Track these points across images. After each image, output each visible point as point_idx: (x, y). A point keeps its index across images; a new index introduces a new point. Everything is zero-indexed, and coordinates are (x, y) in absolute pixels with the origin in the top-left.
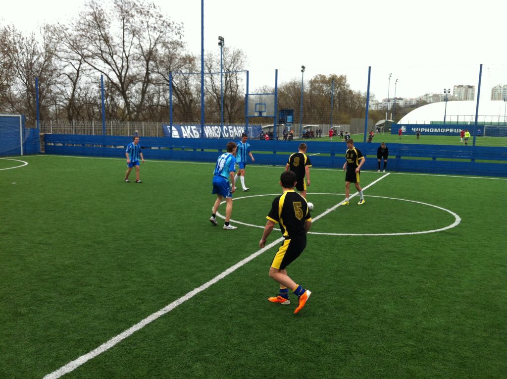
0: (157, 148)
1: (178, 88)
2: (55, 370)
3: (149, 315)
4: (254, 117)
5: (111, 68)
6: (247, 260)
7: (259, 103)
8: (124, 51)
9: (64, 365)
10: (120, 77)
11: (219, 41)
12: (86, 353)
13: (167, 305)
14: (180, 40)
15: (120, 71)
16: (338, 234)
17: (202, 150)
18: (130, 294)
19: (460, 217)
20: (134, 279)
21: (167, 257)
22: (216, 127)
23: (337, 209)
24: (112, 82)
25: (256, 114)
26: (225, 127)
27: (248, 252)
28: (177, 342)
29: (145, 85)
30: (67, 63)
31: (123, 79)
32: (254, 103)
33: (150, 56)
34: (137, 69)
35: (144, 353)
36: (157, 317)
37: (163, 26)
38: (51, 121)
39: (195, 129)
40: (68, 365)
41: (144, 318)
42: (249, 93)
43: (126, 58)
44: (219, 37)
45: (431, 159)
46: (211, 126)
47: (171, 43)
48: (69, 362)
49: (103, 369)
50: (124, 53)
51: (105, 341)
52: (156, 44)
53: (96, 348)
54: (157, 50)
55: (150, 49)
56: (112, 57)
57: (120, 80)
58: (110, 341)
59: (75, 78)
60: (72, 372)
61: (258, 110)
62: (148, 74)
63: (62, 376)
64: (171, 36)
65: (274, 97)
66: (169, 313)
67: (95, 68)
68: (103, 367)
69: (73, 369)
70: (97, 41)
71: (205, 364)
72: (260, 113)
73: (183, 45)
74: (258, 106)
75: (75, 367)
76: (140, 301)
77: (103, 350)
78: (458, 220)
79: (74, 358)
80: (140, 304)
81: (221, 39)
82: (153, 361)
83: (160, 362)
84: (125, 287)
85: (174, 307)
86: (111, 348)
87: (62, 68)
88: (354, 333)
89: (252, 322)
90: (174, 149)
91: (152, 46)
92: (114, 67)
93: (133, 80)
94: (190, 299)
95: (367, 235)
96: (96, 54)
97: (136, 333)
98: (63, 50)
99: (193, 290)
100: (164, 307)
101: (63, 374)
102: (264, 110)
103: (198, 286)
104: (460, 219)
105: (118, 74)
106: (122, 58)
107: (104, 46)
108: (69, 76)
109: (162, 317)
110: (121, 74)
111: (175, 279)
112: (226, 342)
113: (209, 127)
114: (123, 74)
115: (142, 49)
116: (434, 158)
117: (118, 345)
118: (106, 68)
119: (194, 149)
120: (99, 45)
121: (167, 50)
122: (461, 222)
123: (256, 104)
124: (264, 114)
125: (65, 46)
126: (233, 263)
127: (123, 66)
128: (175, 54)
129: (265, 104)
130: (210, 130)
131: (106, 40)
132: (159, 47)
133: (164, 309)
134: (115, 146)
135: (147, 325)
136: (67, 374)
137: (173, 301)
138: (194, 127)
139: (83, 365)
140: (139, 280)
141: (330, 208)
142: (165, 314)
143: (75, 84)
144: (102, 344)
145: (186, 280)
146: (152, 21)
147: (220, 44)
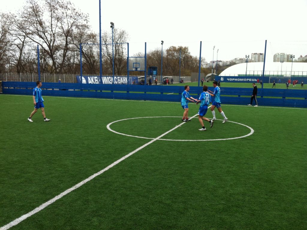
0: (73, 90)
1: (86, 53)
2: (6, 224)
3: (65, 190)
4: (133, 71)
5: (44, 41)
6: (127, 156)
7: (135, 62)
8: (52, 30)
9: (12, 221)
10: (49, 46)
11: (111, 25)
12: (26, 213)
13: (77, 184)
14: (87, 24)
15: (49, 43)
16: (182, 140)
17: (101, 91)
18: (54, 178)
19: (254, 129)
20: (57, 169)
21: (77, 155)
22: (110, 77)
23: (182, 125)
24: (45, 50)
25: (134, 69)
26: (115, 77)
27: (127, 152)
28: (83, 205)
29: (65, 52)
30: (16, 38)
31: (51, 47)
32: (133, 62)
33: (68, 33)
34: (60, 41)
35: (62, 212)
36: (70, 191)
37: (76, 16)
38: (6, 73)
39: (96, 79)
40: (14, 221)
41: (62, 192)
42: (129, 56)
43: (53, 35)
44: (111, 22)
45: (237, 96)
46: (107, 77)
47: (82, 26)
48: (15, 219)
49: (37, 223)
50: (52, 32)
51: (38, 206)
52: (72, 26)
53: (32, 210)
54: (72, 30)
55: (68, 29)
56: (44, 34)
57: (50, 48)
58: (41, 206)
59: (21, 47)
60: (16, 225)
61: (135, 66)
62: (67, 44)
63: (10, 228)
64: (81, 22)
65: (144, 60)
66: (78, 188)
67: (34, 41)
68: (37, 221)
69: (18, 223)
70: (35, 24)
71: (99, 218)
72: (136, 68)
73: (88, 27)
74: (135, 64)
75: (19, 222)
76: (60, 182)
77: (37, 212)
78: (252, 131)
79: (19, 216)
80: (60, 184)
81: (112, 24)
82: (67, 217)
83: (72, 218)
84: (51, 174)
85: (81, 185)
86: (42, 210)
87: (13, 40)
88: (189, 198)
89: (128, 193)
90: (84, 91)
91: (69, 28)
92: (46, 40)
93: (57, 48)
94: (91, 180)
95: (199, 140)
96: (34, 32)
97: (57, 201)
98: (13, 30)
99: (93, 174)
100: (75, 185)
101: (11, 226)
102: (138, 67)
103: (96, 172)
104: (254, 131)
105: (49, 45)
106: (51, 35)
107: (39, 28)
108: (17, 46)
109: (73, 191)
110: (50, 44)
111: (82, 169)
112: (112, 205)
113: (105, 77)
114: (51, 44)
115: (63, 29)
116: (239, 96)
117: (46, 208)
118: (41, 41)
119: (96, 91)
120: (36, 27)
121: (79, 30)
122: (254, 132)
123: (134, 63)
124: (139, 69)
125: (15, 28)
126: (118, 158)
127: (51, 40)
128: (84, 33)
129: (139, 63)
130: (106, 79)
131: (41, 24)
132: (74, 28)
133: (75, 186)
134: (47, 89)
135: (64, 196)
136: (13, 227)
137: (81, 181)
138: (96, 77)
139: (24, 221)
140: (60, 169)
141: (178, 125)
142: (75, 189)
143: (21, 50)
144: (36, 208)
145: (89, 169)
146: (69, 12)
147: (111, 27)
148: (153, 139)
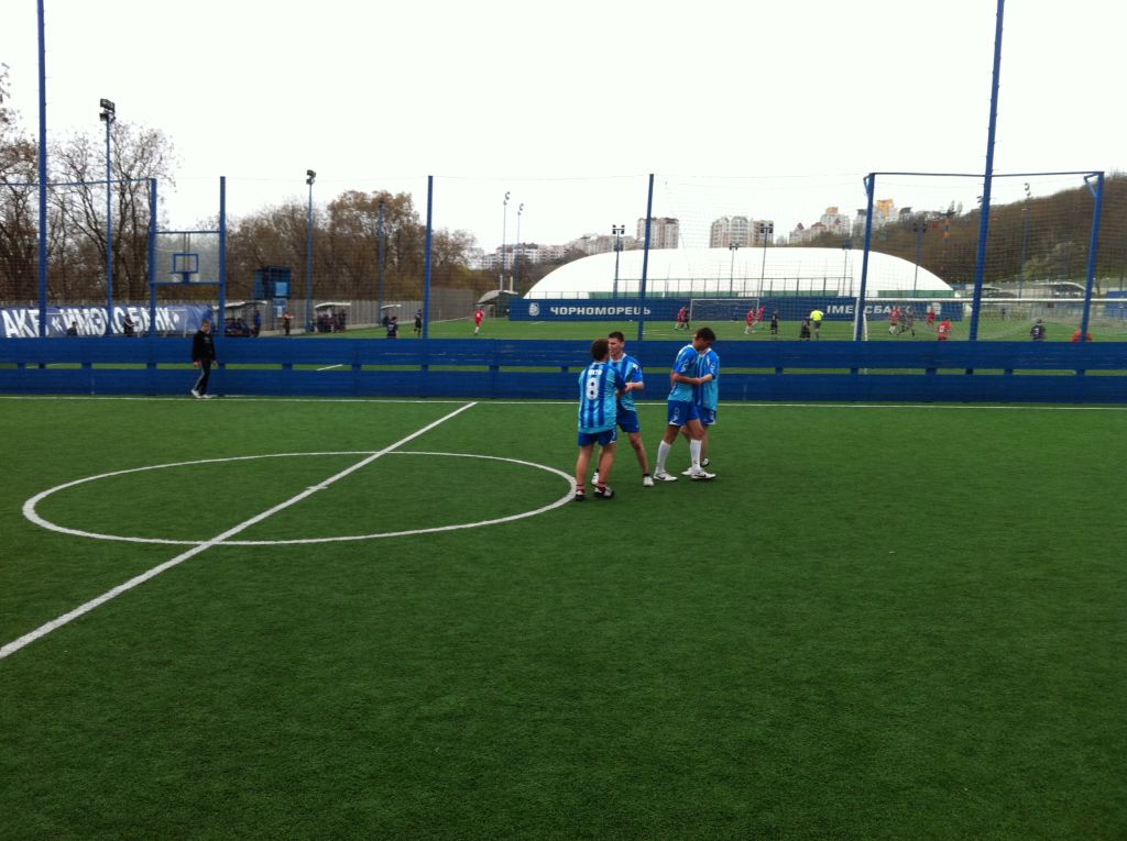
4: (172, 284)
7: (181, 251)
11: (102, 110)
17: (42, 366)
22: (94, 310)
25: (176, 279)
26: (117, 310)
32: (170, 252)
44: (101, 100)
46: (81, 308)
61: (179, 267)
72: (186, 275)
74: (179, 259)
81: (107, 105)
102: (193, 268)
113: (76, 311)
119: (21, 365)
123: (175, 255)
124: (196, 278)
129: (197, 255)
141: (315, 484)
147: (104, 116)
148: (198, 543)
